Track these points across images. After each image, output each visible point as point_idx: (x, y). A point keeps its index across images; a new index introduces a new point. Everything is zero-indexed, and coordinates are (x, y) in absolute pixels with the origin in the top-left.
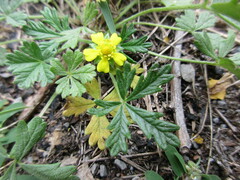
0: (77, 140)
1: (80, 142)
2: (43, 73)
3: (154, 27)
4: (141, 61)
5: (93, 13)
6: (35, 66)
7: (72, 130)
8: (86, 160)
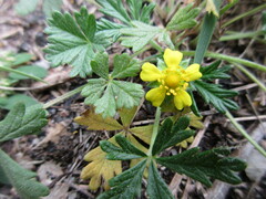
0: (75, 150)
1: (77, 155)
2: (81, 58)
3: (252, 82)
4: (206, 113)
5: (187, 22)
6: (79, 44)
7: (77, 134)
8: (71, 181)
